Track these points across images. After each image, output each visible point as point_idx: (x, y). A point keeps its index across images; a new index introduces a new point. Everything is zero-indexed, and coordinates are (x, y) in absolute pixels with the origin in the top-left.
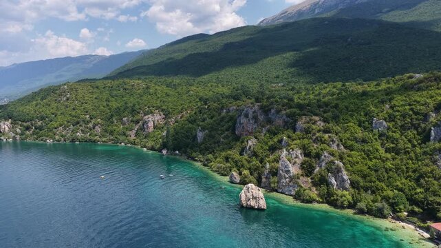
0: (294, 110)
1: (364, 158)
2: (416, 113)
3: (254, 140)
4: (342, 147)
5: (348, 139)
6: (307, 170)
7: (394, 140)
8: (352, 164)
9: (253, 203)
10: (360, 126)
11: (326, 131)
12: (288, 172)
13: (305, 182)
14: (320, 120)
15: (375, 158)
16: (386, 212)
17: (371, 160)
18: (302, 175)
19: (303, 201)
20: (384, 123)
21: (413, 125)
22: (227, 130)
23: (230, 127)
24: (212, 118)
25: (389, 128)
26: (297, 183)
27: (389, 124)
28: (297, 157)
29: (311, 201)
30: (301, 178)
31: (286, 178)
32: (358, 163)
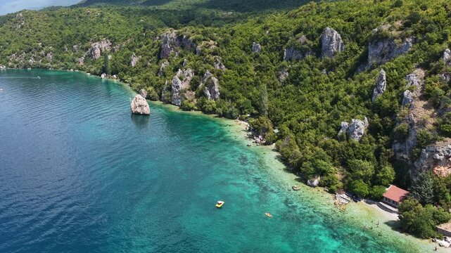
0: (199, 36)
1: (236, 75)
2: (282, 38)
3: (167, 62)
4: (223, 66)
5: (230, 60)
6: (194, 85)
7: (261, 61)
8: (226, 80)
9: (139, 110)
10: (244, 49)
11: (214, 54)
12: (178, 87)
13: (190, 95)
14: (214, 44)
15: (244, 75)
16: (234, 114)
17: (241, 76)
18: (189, 90)
19: (184, 109)
20: (260, 46)
21: (277, 47)
22: (154, 55)
23: (156, 52)
24: (147, 44)
25: (262, 51)
26: (184, 96)
27: (263, 47)
28: (188, 75)
29: (190, 109)
30: (188, 92)
31: (176, 92)
32: (230, 79)
